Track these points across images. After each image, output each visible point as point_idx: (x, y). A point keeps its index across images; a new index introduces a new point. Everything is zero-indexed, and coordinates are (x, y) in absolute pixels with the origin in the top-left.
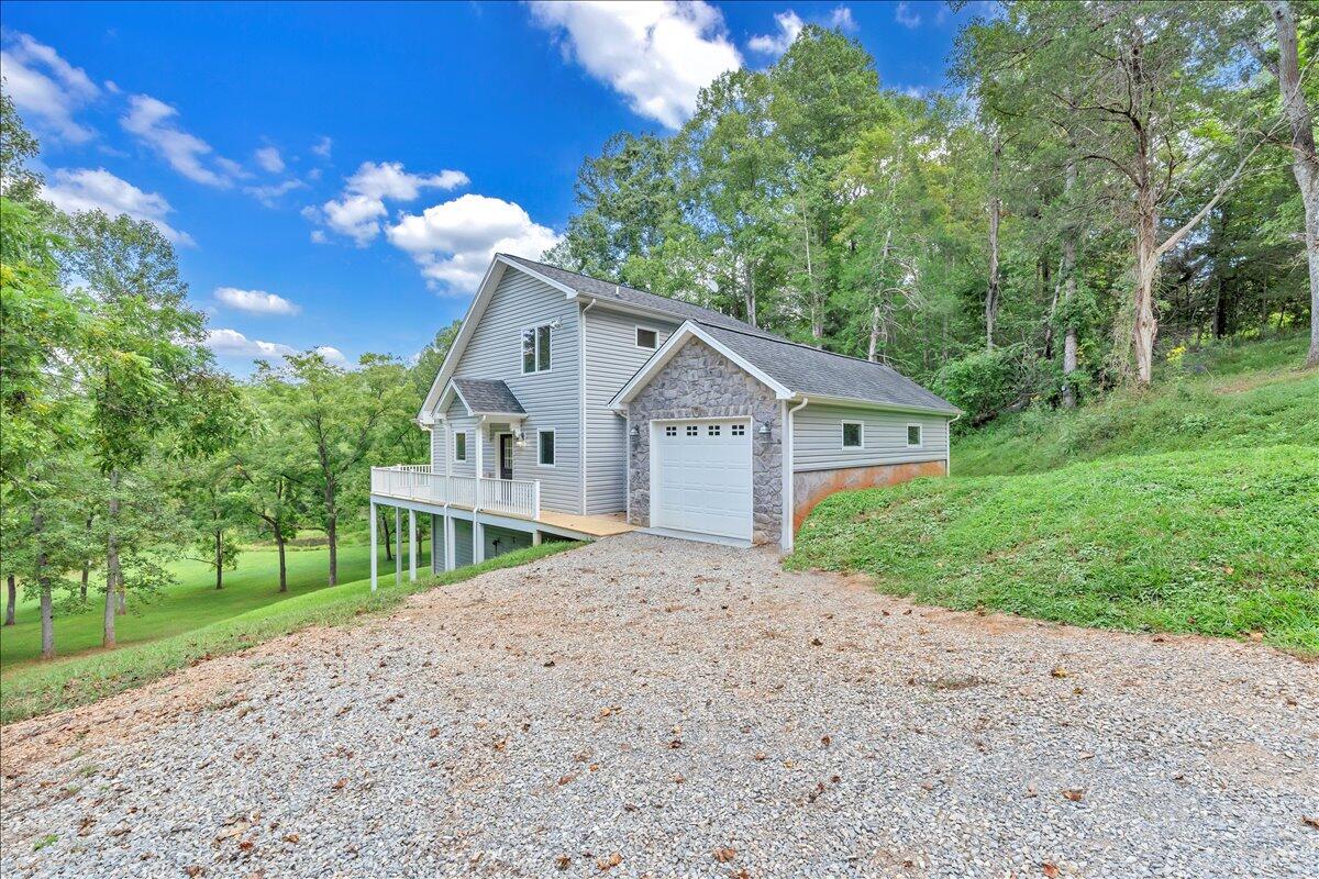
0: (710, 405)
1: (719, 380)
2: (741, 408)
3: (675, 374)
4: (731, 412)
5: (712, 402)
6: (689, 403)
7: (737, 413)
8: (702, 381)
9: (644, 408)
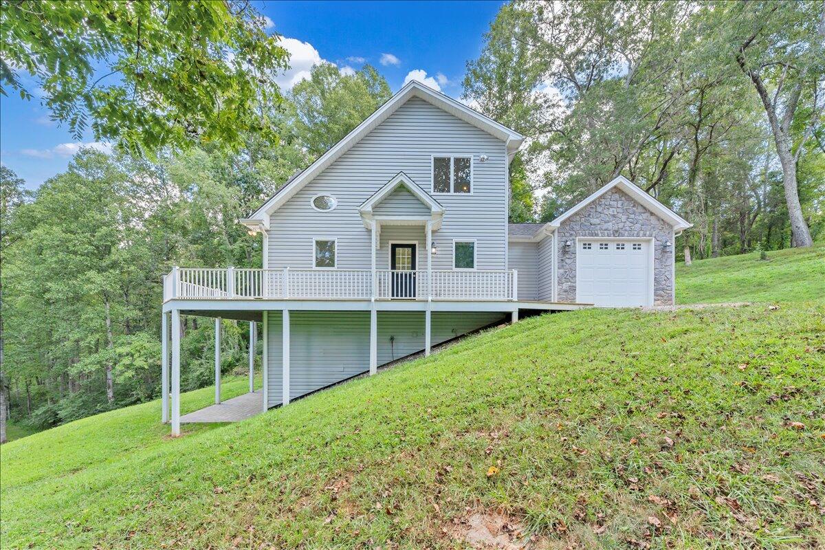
0: (626, 230)
1: (632, 216)
2: (648, 233)
3: (599, 209)
4: (641, 235)
5: (627, 228)
6: (610, 228)
7: (645, 235)
8: (620, 215)
9: (572, 229)
